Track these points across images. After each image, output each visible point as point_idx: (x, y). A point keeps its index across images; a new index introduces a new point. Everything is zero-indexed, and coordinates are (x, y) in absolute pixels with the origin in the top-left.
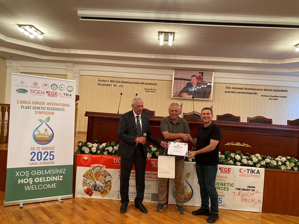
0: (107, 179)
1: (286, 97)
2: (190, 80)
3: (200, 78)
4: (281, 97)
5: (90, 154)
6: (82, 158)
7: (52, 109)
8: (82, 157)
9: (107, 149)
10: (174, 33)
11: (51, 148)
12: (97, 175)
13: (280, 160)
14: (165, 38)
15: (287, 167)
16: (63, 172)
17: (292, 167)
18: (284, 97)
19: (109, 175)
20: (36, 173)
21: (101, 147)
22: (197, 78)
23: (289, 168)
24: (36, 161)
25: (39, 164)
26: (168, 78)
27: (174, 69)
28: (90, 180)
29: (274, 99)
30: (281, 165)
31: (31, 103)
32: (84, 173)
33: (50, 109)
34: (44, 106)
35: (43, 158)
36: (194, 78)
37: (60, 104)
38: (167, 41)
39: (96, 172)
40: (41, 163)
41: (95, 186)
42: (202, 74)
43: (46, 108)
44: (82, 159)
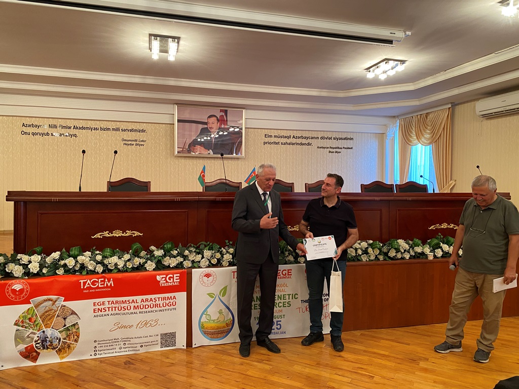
0: (70, 321)
1: (352, 148)
2: (206, 123)
3: (222, 120)
4: (345, 148)
5: (26, 277)
6: (8, 289)
8: (9, 286)
9: (62, 262)
10: (179, 38)
12: (47, 317)
13: (360, 246)
14: (161, 46)
15: (370, 256)
17: (376, 256)
18: (349, 148)
19: (73, 313)
21: (49, 260)
22: (218, 120)
23: (373, 258)
26: (166, 119)
27: (176, 104)
28: (31, 330)
29: (336, 152)
30: (361, 255)
32: (17, 318)
36: (213, 119)
38: (166, 52)
39: (43, 312)
41: (44, 340)
42: (226, 112)
44: (10, 289)
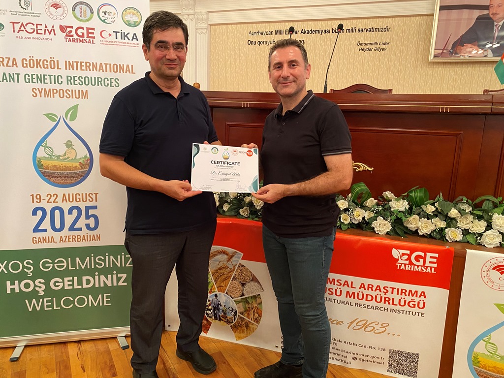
2: (486, 8)
7: (83, 80)
9: (248, 199)
11: (88, 198)
12: (221, 276)
16: (125, 264)
19: (254, 279)
20: (52, 265)
24: (50, 233)
25: (57, 240)
26: (422, 8)
31: (19, 63)
33: (75, 81)
34: (55, 72)
35: (68, 224)
36: (500, 0)
37: (106, 64)
39: (216, 268)
40: (64, 238)
41: (216, 308)
43: (64, 80)
